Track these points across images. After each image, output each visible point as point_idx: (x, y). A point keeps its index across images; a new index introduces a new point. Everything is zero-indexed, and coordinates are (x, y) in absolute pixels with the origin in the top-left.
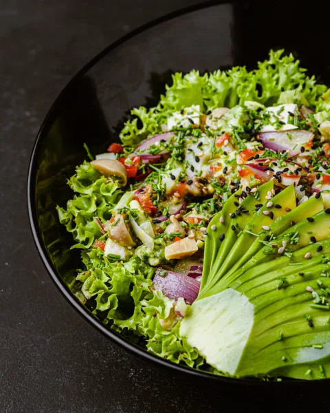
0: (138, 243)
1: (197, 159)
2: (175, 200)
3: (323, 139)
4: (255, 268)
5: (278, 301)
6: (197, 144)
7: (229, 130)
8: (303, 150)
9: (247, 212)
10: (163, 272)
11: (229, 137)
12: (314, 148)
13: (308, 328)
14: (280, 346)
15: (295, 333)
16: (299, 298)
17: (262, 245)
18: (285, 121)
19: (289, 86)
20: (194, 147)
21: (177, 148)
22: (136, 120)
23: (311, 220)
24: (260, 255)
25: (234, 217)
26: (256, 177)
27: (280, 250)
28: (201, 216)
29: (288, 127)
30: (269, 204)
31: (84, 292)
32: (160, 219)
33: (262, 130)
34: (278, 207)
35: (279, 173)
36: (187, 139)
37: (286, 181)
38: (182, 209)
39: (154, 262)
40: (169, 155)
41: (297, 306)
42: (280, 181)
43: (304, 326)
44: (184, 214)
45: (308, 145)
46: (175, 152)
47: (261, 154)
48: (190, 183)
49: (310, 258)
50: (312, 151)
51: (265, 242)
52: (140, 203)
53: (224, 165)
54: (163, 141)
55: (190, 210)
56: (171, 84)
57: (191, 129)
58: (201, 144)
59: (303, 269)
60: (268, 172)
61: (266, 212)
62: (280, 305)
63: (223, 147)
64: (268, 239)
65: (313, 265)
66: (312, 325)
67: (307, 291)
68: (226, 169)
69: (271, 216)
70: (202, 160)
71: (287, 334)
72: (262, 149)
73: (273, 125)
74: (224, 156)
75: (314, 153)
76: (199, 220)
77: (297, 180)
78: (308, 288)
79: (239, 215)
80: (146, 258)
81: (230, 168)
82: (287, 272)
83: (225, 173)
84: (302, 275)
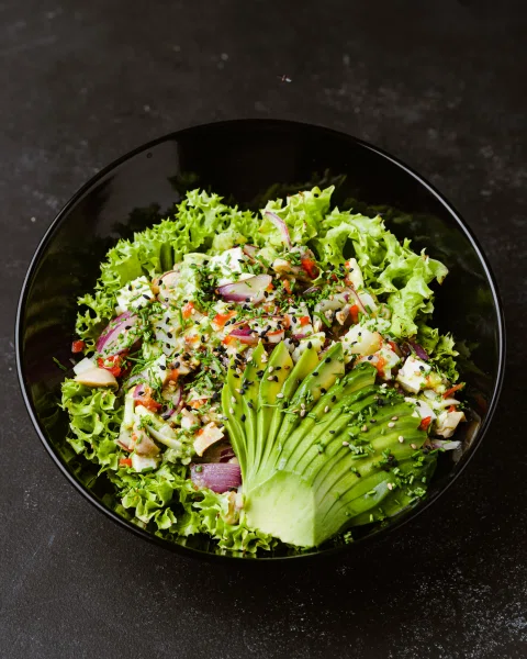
0: (163, 448)
1: (170, 335)
2: (172, 388)
3: (278, 276)
4: (289, 440)
5: (324, 466)
6: (165, 320)
7: (191, 298)
8: (266, 294)
9: (252, 384)
10: (198, 467)
11: (194, 303)
12: (275, 289)
13: (357, 479)
14: (339, 504)
15: (348, 487)
16: (341, 455)
17: (283, 414)
18: (239, 270)
19: (220, 226)
20: (162, 324)
21: (146, 331)
22: (88, 312)
23: (316, 374)
24: (287, 426)
25: (243, 393)
26: (242, 342)
27: (302, 412)
28: (204, 397)
29: (245, 276)
30: (270, 369)
31: (140, 518)
32: (167, 413)
33: (219, 285)
34: (279, 368)
35: (264, 333)
36: (152, 318)
37: (273, 339)
38: (181, 394)
39: (186, 461)
40: (141, 341)
41: (342, 463)
42: (267, 339)
43: (353, 479)
44: (185, 399)
45: (269, 288)
46: (146, 337)
47: (235, 314)
48: (178, 365)
49: (329, 411)
50: (275, 293)
51: (285, 410)
52: (145, 406)
53: (200, 335)
54: (128, 328)
55: (188, 391)
56: (106, 260)
57: (150, 306)
58: (168, 320)
59: (329, 426)
60: (253, 335)
61: (270, 378)
62: (328, 468)
63: (192, 317)
64: (286, 406)
65: (337, 418)
66: (359, 476)
67: (344, 446)
68: (203, 337)
69: (276, 379)
70: (174, 335)
71: (341, 491)
72: (231, 308)
73: (228, 277)
74: (196, 326)
75: (277, 294)
76: (204, 400)
77: (282, 335)
78: (345, 443)
79: (247, 388)
80: (179, 460)
81: (206, 336)
82: (318, 433)
83: (203, 341)
84: (333, 432)
